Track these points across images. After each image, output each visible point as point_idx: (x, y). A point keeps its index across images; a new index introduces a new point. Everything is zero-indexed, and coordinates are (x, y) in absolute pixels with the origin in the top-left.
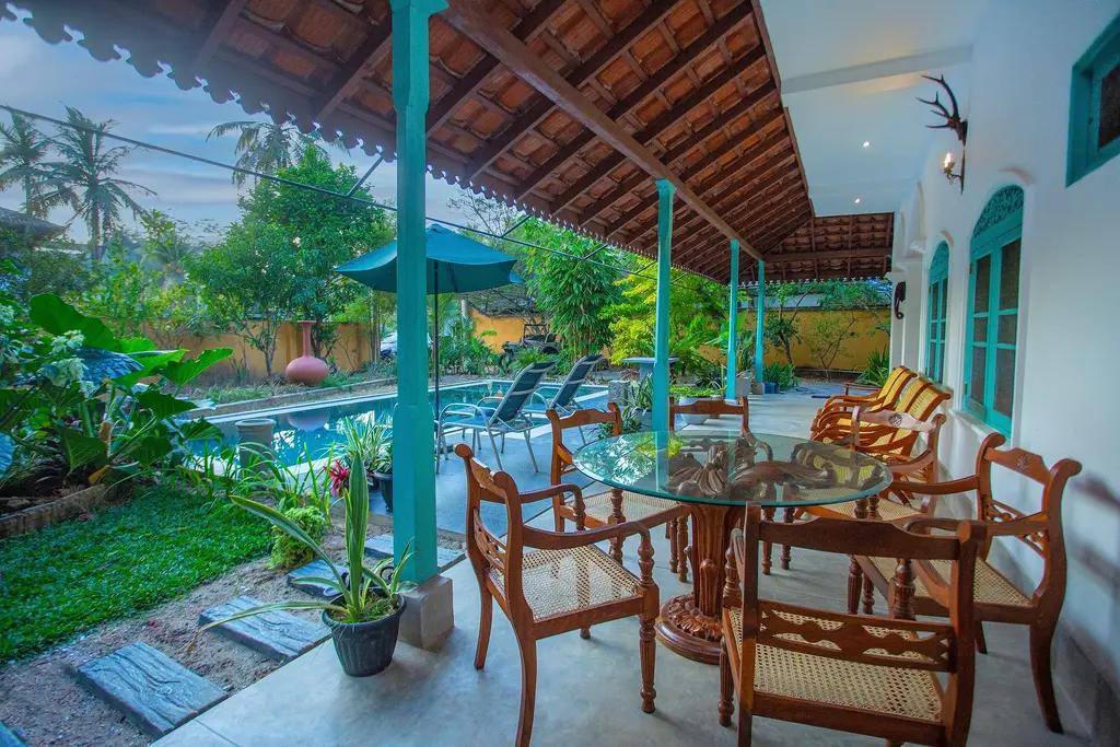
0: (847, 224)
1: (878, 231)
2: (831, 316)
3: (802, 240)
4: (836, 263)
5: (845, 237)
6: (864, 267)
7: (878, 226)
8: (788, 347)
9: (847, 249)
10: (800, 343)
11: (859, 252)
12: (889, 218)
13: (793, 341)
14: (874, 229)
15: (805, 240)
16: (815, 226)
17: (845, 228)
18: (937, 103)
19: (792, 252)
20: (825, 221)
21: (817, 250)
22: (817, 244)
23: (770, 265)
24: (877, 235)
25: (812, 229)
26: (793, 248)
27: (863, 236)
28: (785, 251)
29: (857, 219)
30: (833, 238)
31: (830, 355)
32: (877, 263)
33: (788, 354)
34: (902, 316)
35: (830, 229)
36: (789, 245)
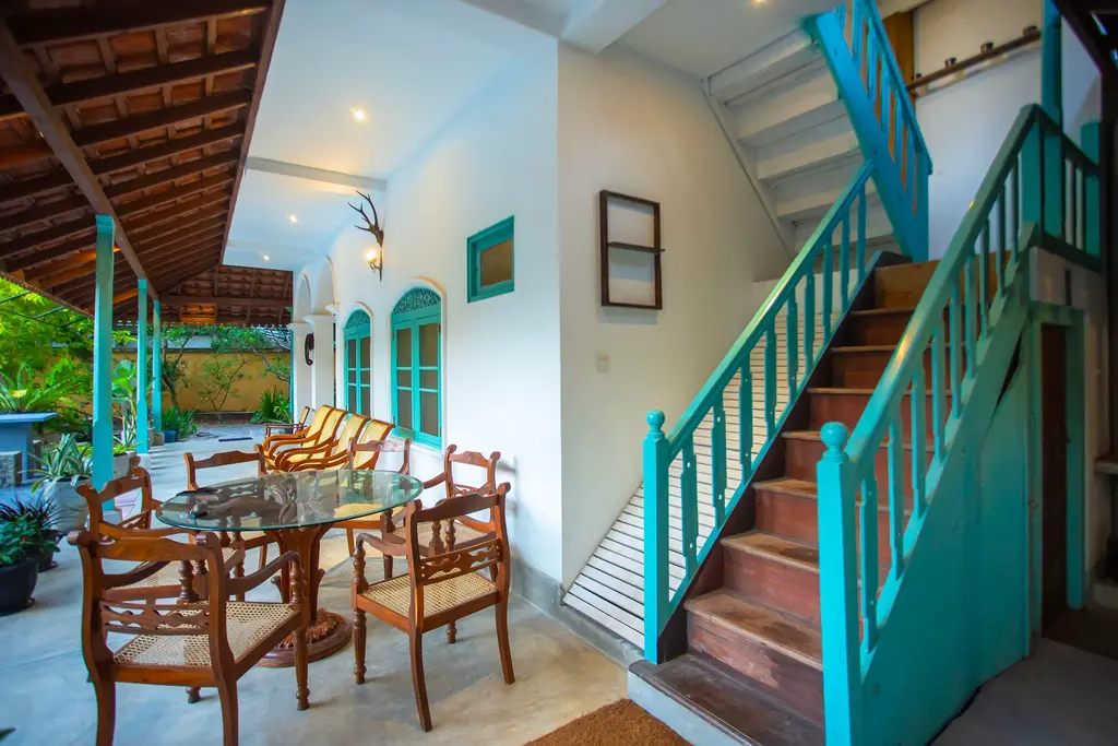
0: (251, 275)
1: (277, 284)
2: (224, 359)
3: (202, 284)
4: (236, 309)
5: (248, 286)
6: (261, 315)
7: (278, 281)
8: (173, 393)
9: (248, 297)
10: (186, 386)
11: (258, 302)
12: (288, 276)
13: (179, 385)
14: (273, 283)
15: (208, 284)
16: (219, 272)
17: (248, 279)
18: (361, 211)
19: (190, 295)
20: (230, 269)
21: (219, 296)
22: (220, 289)
23: (164, 305)
24: (276, 288)
25: (216, 276)
26: (192, 291)
27: (264, 287)
28: (184, 293)
29: (260, 272)
30: (236, 286)
31: (221, 397)
32: (273, 313)
33: (173, 398)
34: (312, 362)
35: (234, 277)
36: (190, 287)
